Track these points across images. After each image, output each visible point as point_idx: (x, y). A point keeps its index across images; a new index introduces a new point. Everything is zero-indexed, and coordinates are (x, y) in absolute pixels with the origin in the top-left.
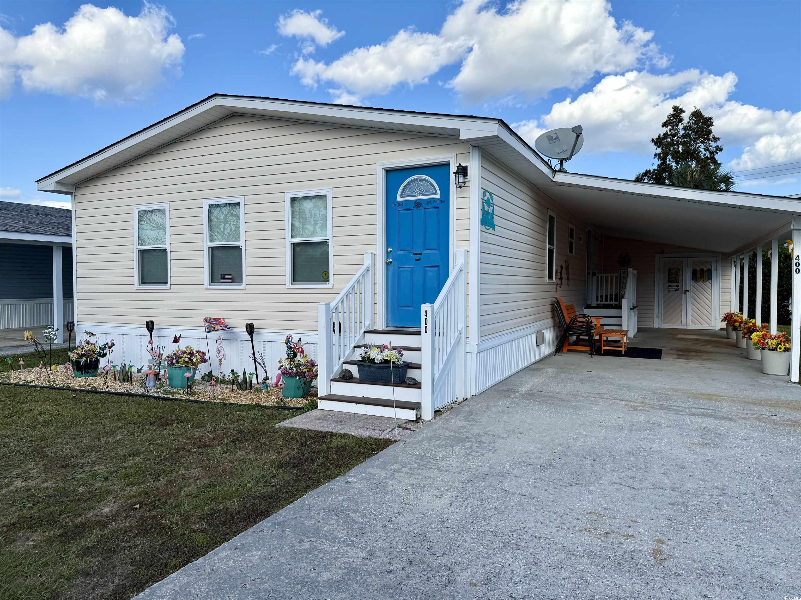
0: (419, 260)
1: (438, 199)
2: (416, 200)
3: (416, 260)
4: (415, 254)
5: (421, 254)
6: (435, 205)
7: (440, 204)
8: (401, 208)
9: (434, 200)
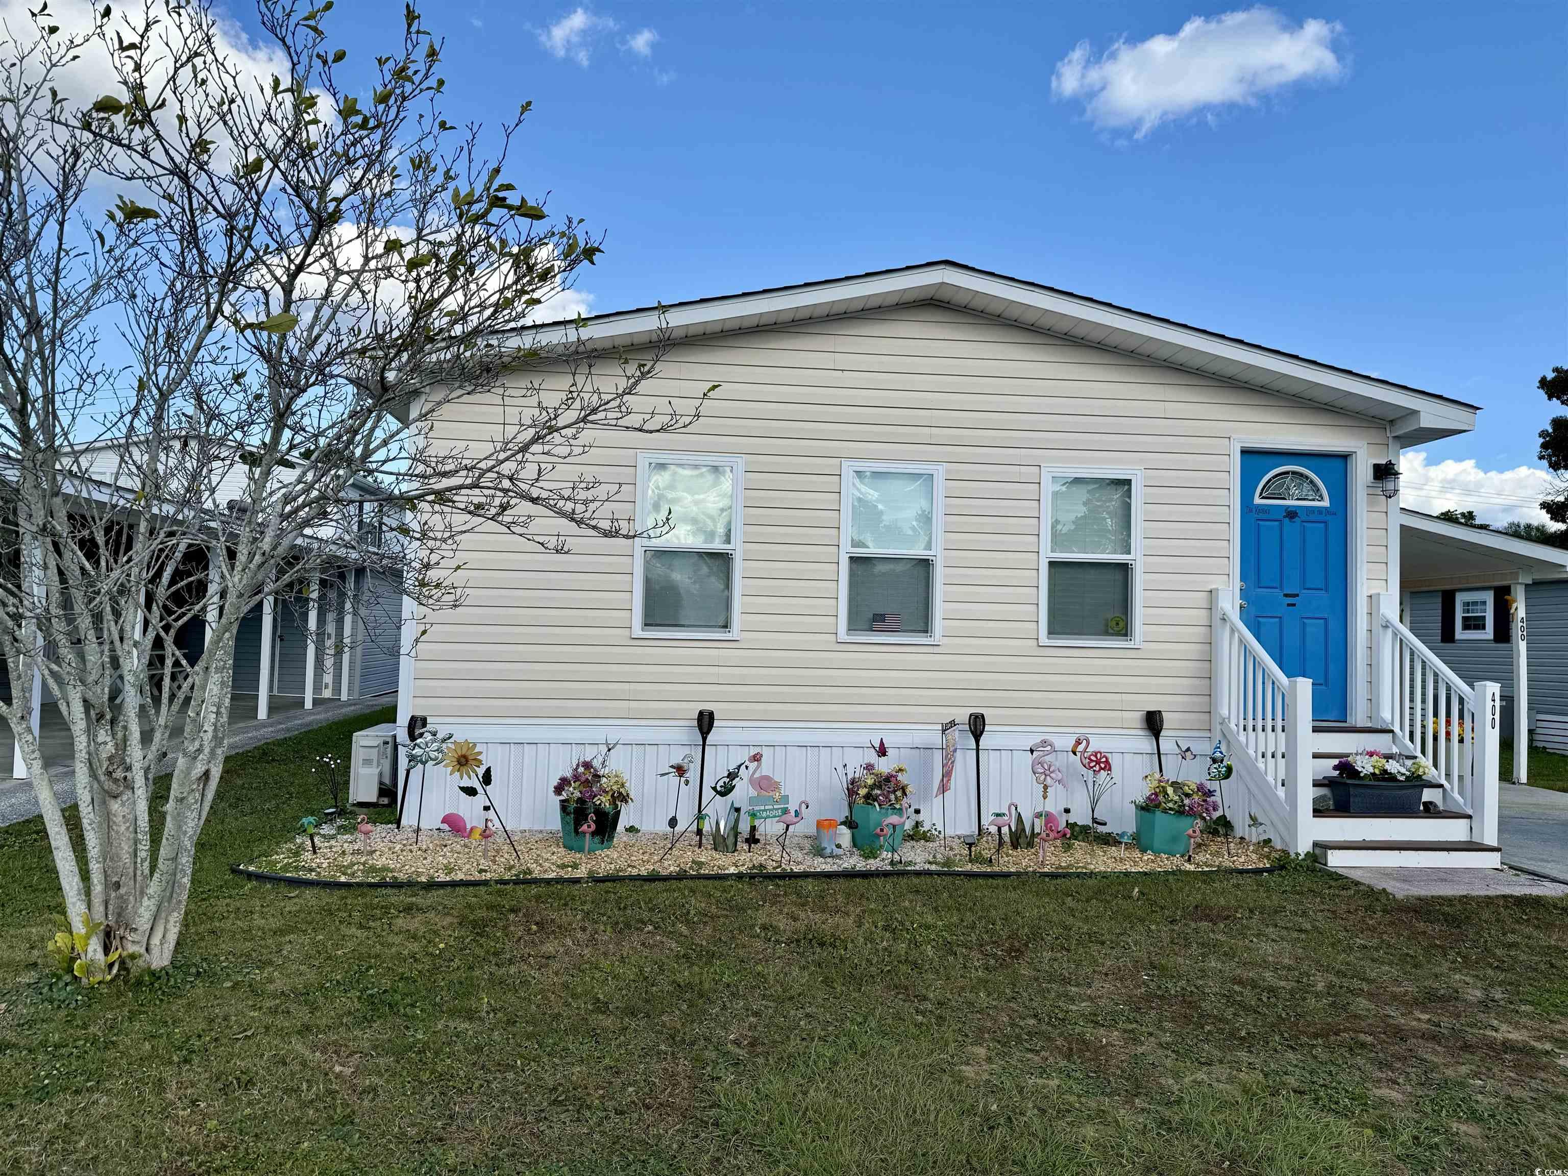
0: (1294, 605)
1: (1326, 508)
2: (1289, 506)
3: (1289, 605)
4: (1286, 595)
5: (1297, 595)
6: (1321, 518)
7: (1329, 518)
8: (1261, 516)
9: (1320, 510)
